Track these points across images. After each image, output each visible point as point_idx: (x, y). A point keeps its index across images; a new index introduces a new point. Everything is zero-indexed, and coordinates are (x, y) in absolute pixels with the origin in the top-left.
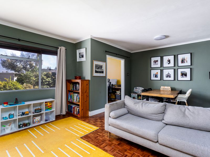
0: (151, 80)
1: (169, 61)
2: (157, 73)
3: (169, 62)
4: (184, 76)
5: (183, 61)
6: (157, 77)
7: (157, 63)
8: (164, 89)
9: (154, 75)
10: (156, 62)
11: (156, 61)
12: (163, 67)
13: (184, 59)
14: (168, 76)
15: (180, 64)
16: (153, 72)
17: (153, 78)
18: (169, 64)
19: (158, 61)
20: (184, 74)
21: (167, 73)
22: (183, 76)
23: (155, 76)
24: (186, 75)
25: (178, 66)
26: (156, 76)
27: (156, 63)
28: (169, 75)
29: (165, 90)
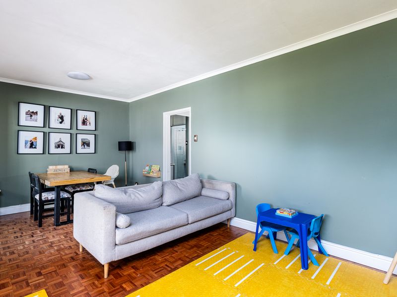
0: (18, 153)
1: (62, 118)
2: (36, 138)
3: (61, 120)
4: (86, 146)
5: (84, 122)
6: (35, 148)
7: (34, 117)
8: (55, 170)
9: (26, 144)
10: (31, 114)
11: (33, 112)
12: (49, 128)
13: (86, 119)
14: (60, 145)
15: (80, 127)
16: (25, 136)
17: (23, 149)
18: (61, 123)
19: (37, 113)
20: (86, 144)
21: (58, 140)
22: (84, 146)
23: (29, 145)
24: (88, 145)
25: (77, 129)
26: (32, 145)
27: (31, 116)
28: (61, 143)
29: (59, 172)
